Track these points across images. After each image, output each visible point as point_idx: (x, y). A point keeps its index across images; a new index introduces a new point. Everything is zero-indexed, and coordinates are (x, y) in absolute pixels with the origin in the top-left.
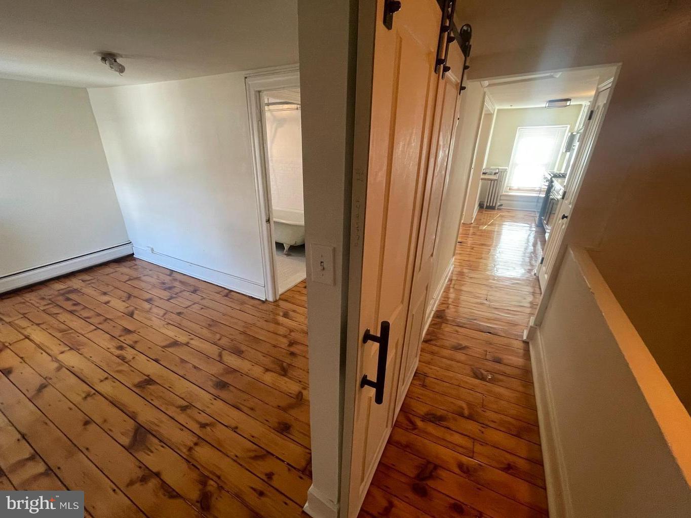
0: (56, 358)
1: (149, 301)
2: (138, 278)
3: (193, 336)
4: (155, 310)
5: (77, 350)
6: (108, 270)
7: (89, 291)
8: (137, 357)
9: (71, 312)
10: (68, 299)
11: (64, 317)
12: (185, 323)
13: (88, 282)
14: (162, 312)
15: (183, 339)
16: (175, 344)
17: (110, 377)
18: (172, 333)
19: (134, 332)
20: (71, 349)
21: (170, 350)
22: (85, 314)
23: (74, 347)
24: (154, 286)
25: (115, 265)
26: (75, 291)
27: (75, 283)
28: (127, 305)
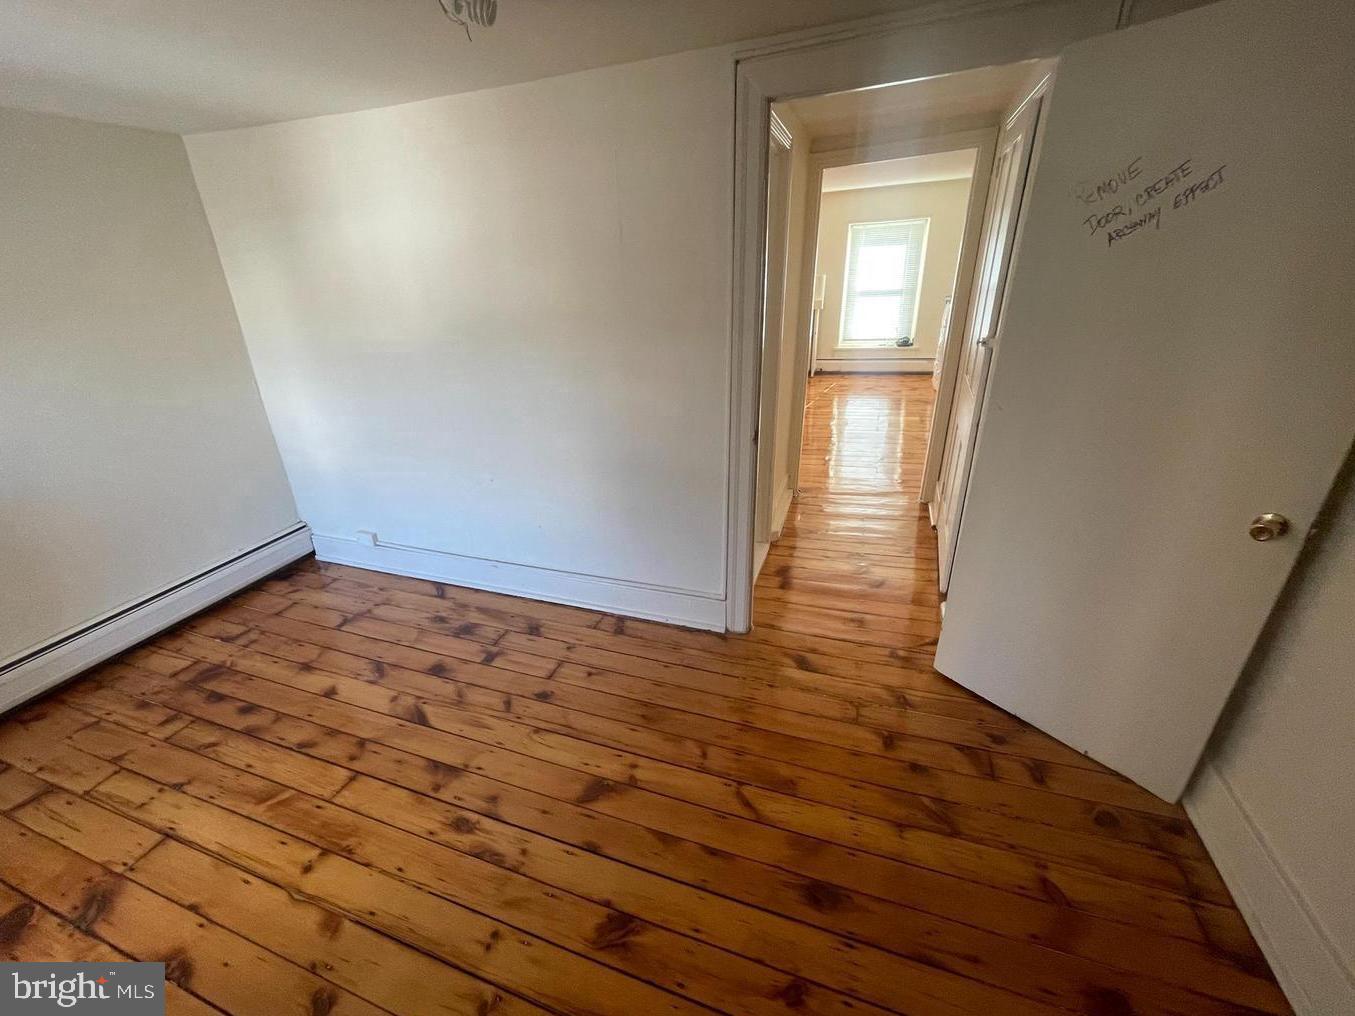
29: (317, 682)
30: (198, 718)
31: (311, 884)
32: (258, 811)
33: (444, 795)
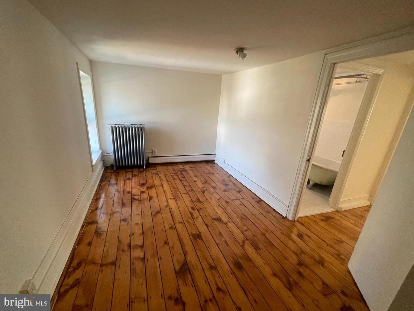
0: (167, 201)
1: (214, 188)
2: (213, 174)
3: (230, 220)
4: (215, 195)
5: (176, 201)
6: (201, 165)
7: (190, 172)
8: (198, 218)
9: (181, 180)
10: (182, 174)
11: (178, 182)
12: (229, 209)
13: (192, 168)
14: (218, 197)
15: (225, 219)
16: (219, 220)
17: (183, 222)
18: (220, 212)
19: (202, 202)
20: (174, 199)
21: (216, 222)
22: (185, 183)
23: (176, 199)
24: (219, 181)
25: (205, 164)
26: (186, 171)
27: (187, 167)
28: (203, 186)
29: (195, 179)
30: (177, 175)
31: (169, 201)
32: (172, 189)
33: (195, 203)
